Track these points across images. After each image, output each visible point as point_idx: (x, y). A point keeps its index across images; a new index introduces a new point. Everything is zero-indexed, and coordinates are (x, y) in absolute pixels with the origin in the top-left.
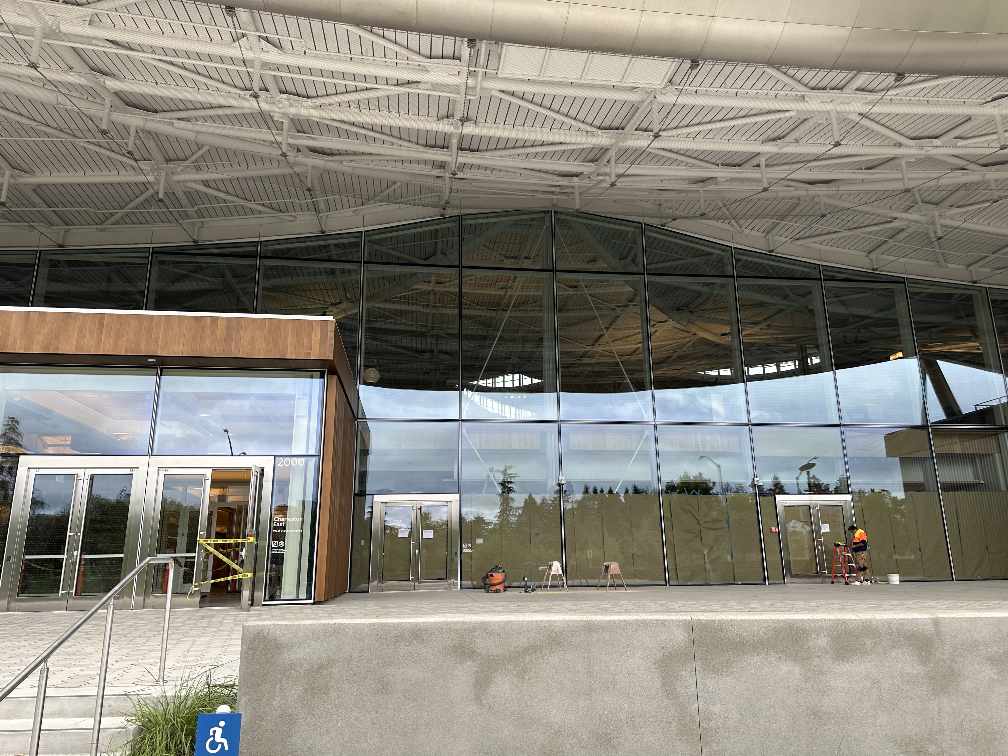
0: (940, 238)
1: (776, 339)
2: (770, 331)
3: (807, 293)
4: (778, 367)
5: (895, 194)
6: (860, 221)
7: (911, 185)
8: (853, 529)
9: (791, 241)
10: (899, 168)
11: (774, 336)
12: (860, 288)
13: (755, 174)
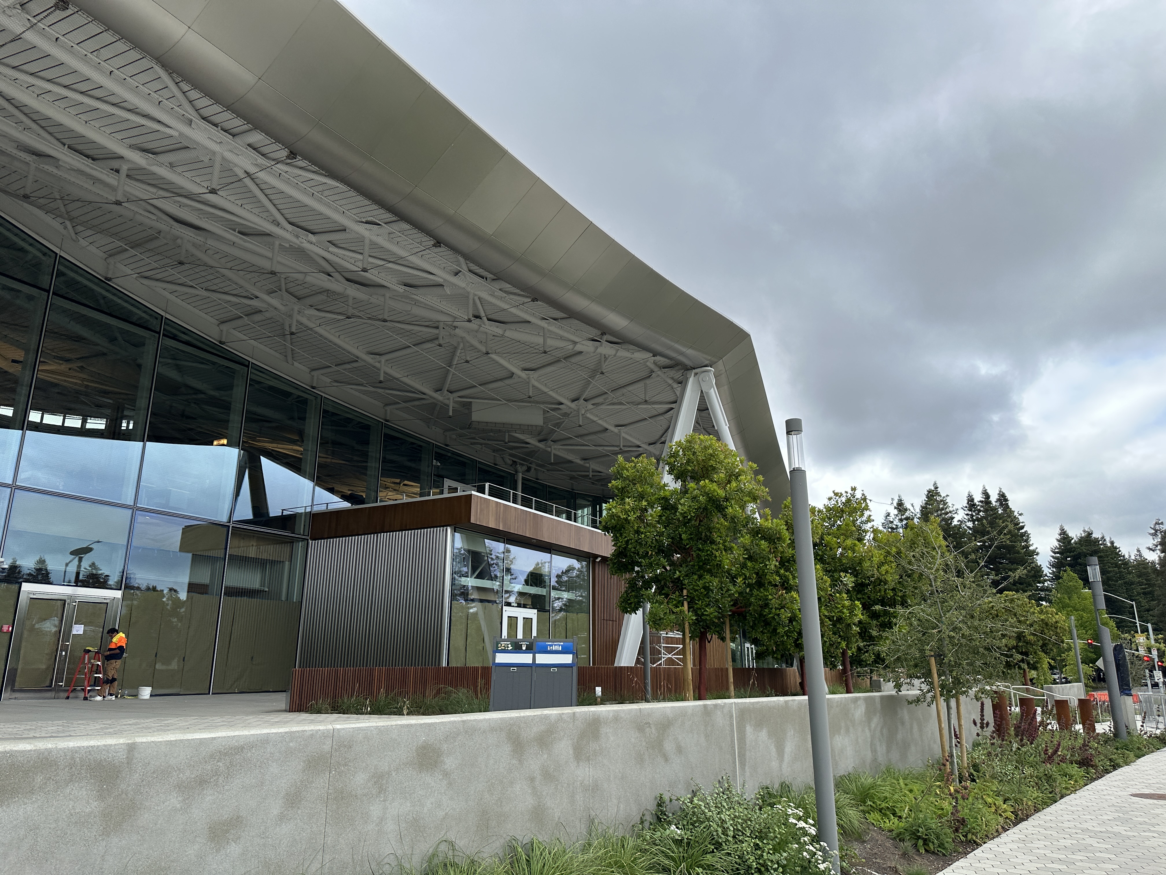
0: (292, 334)
1: (87, 386)
2: (81, 375)
3: (139, 344)
4: (84, 422)
5: (262, 271)
6: (221, 285)
7: (278, 269)
8: (113, 631)
9: (137, 277)
10: (271, 247)
11: (85, 383)
12: (203, 359)
13: (111, 179)
